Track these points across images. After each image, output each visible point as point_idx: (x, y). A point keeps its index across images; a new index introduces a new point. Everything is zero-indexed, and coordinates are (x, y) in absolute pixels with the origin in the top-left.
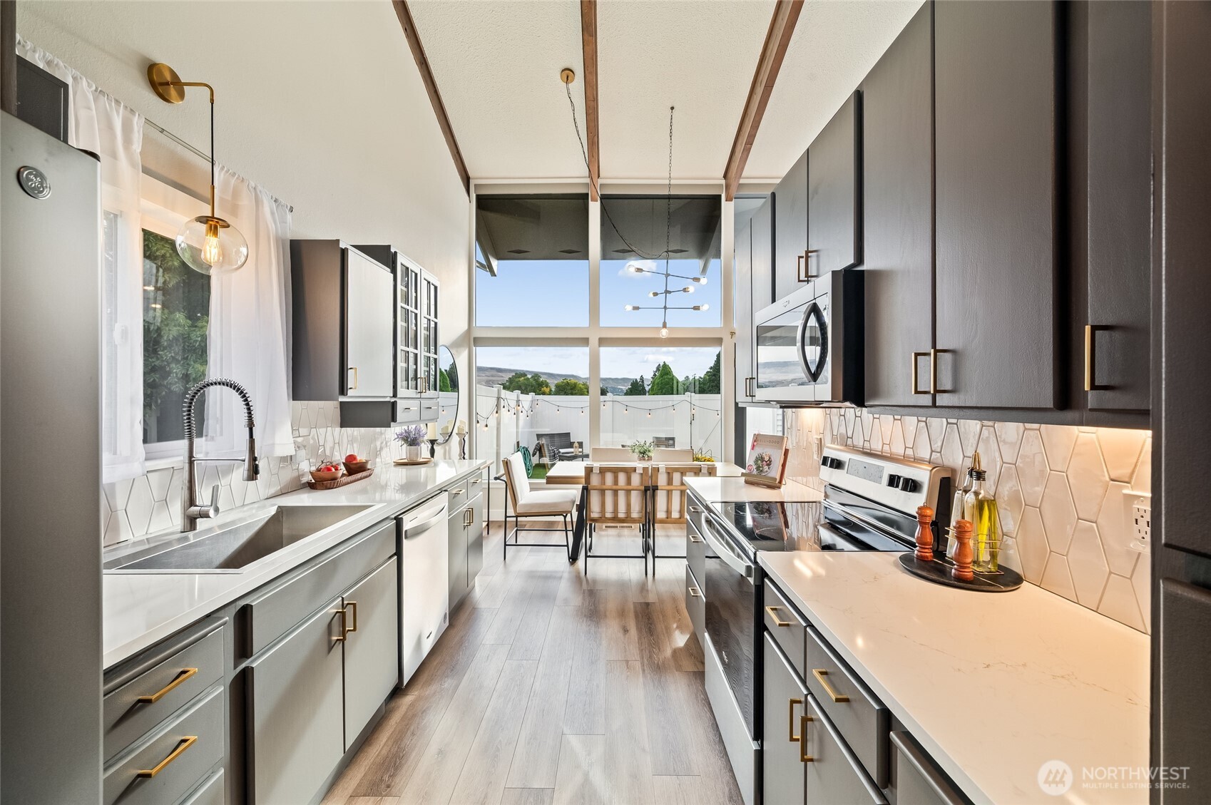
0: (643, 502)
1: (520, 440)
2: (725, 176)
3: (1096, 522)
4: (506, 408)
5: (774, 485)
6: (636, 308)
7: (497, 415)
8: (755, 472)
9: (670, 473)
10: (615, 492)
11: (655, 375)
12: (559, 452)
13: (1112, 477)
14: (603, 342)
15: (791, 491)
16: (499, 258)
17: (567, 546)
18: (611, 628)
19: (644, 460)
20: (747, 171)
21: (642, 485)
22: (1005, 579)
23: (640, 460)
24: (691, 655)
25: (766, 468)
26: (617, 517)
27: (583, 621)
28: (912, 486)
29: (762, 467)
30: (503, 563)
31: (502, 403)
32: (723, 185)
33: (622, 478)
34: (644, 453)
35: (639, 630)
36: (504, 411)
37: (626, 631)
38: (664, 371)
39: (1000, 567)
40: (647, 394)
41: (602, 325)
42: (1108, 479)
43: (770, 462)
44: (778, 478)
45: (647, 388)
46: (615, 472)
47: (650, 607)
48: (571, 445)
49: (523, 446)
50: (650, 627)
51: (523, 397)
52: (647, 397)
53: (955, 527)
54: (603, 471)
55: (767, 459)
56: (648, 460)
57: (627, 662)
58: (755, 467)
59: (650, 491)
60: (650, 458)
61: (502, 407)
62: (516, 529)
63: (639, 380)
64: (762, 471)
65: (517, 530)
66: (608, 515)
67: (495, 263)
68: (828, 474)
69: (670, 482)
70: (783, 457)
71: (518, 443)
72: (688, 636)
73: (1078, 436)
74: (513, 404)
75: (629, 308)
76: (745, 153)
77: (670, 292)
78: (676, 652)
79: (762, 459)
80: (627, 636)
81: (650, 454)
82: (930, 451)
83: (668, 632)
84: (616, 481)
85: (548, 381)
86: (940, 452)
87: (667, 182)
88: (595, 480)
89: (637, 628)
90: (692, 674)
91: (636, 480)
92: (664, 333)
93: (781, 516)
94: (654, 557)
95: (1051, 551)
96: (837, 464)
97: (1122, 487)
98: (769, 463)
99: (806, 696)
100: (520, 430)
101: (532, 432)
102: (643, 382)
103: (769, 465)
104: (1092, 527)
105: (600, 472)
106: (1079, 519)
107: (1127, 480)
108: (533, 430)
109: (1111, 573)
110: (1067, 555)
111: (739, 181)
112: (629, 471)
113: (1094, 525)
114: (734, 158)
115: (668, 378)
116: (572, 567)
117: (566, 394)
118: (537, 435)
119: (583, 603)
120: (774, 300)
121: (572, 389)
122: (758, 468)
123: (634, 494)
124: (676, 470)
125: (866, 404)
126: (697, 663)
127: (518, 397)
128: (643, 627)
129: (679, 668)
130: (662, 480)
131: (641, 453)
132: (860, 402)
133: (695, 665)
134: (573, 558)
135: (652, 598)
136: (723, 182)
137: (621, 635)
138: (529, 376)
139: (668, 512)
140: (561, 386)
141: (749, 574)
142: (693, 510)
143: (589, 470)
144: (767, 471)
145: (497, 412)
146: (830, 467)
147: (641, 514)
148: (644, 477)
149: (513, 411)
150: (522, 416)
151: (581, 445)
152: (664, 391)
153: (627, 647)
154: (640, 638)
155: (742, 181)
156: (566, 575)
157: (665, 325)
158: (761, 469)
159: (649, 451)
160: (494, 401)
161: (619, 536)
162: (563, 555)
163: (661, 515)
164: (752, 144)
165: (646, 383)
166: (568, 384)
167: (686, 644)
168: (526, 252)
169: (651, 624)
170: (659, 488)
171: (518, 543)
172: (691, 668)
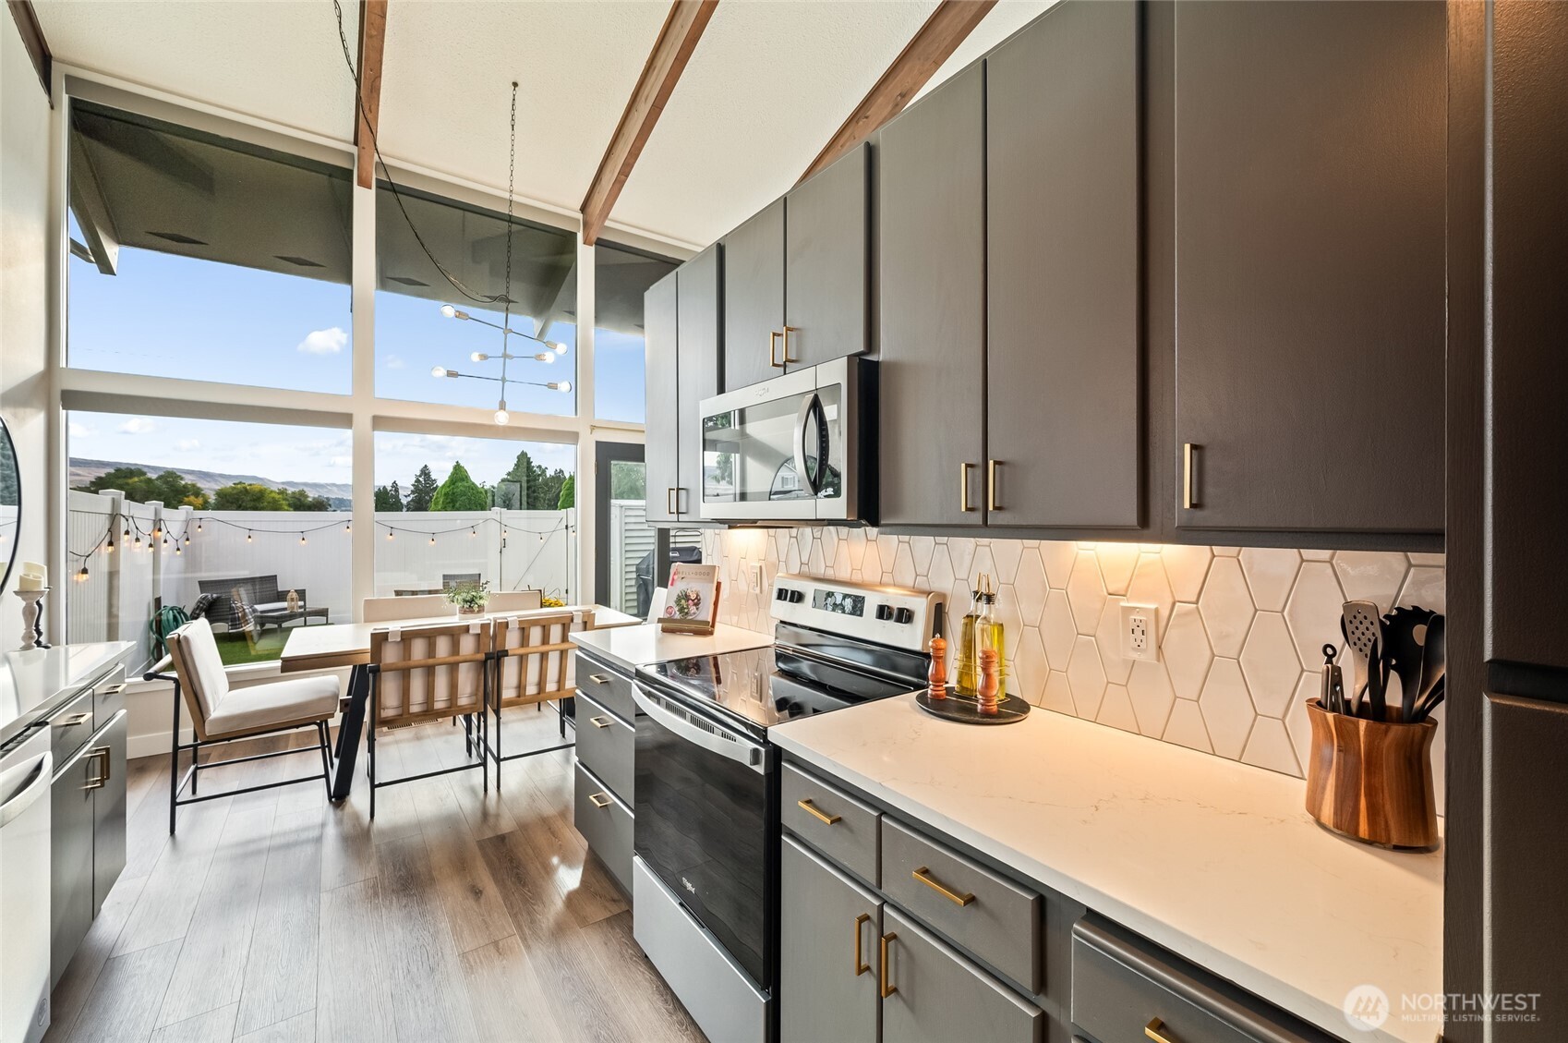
0: (478, 680)
1: (161, 594)
2: (583, 209)
3: (1094, 636)
4: (132, 536)
5: (705, 630)
6: (451, 374)
7: (110, 548)
8: (678, 616)
9: (524, 630)
10: (430, 671)
11: (418, 481)
12: (255, 611)
13: (1110, 591)
14: (379, 422)
15: (726, 637)
16: (121, 240)
17: (326, 776)
18: (450, 895)
19: (472, 612)
20: (618, 211)
21: (478, 650)
22: (1015, 709)
23: (465, 612)
24: (595, 894)
25: (693, 609)
26: (433, 710)
27: (391, 903)
28: (905, 616)
29: (688, 608)
30: (169, 843)
31: (123, 525)
32: (579, 220)
33: (443, 646)
34: (472, 601)
35: (499, 882)
36: (125, 541)
37: (477, 893)
38: (459, 474)
39: (1007, 695)
40: (405, 509)
41: (377, 395)
42: (1106, 594)
43: (699, 600)
44: (710, 620)
45: (404, 501)
46: (429, 637)
47: (507, 840)
48: (281, 596)
49: (170, 605)
50: (517, 874)
51: (167, 513)
52: (404, 514)
53: (981, 658)
54: (407, 637)
55: (693, 596)
56: (479, 612)
57: (496, 944)
58: (677, 609)
59: (491, 662)
60: (481, 609)
61: (123, 532)
62: (192, 767)
63: (389, 488)
64: (687, 613)
65: (197, 768)
66: (415, 709)
67: (113, 251)
68: (786, 610)
69: (524, 641)
70: (714, 592)
71: (158, 601)
72: (581, 870)
73: (1077, 554)
74: (146, 527)
75: (441, 372)
76: (617, 186)
77: (511, 357)
78: (571, 899)
79: (687, 597)
80: (482, 901)
81: (481, 602)
82: (914, 575)
83: (549, 871)
84: (431, 651)
85: (199, 485)
86: (927, 576)
87: (507, 195)
88: (390, 655)
89: (496, 881)
90: (605, 924)
91: (467, 645)
92: (502, 419)
93: (713, 670)
94: (498, 760)
95: (1050, 670)
96: (797, 597)
97: (1118, 600)
98: (697, 602)
99: (881, 909)
100: (162, 577)
101: (186, 579)
102: (397, 491)
103: (697, 605)
104: (1092, 641)
105: (402, 639)
106: (1078, 634)
107: (1123, 593)
108: (190, 575)
109: (1108, 683)
110: (1066, 672)
111: (604, 221)
112: (454, 634)
113: (1093, 638)
114: (598, 188)
115: (464, 487)
116: (339, 812)
117: (240, 508)
118: (201, 583)
119: (382, 871)
120: (721, 389)
121: (254, 500)
122: (681, 610)
123: (463, 668)
124: (535, 623)
125: (882, 522)
126: (607, 904)
127: (156, 512)
128: (505, 877)
129: (583, 922)
130: (512, 641)
131: (465, 601)
132: (874, 521)
133: (606, 908)
134: (339, 795)
135: (506, 825)
136: (580, 216)
137: (471, 903)
138: (154, 476)
139: (521, 687)
140: (231, 495)
141: (756, 761)
142: (599, 681)
143: (379, 640)
144: (694, 613)
145: (111, 544)
146: (790, 601)
147: (474, 698)
148: (484, 640)
149: (146, 541)
150: (166, 550)
151: (302, 594)
152: (457, 505)
153: (488, 919)
154: (506, 898)
155: (607, 223)
156: (331, 832)
157: (502, 406)
158: (686, 611)
159: (481, 598)
160: (103, 523)
161: (418, 738)
162: (317, 795)
163: (508, 693)
164: (627, 176)
165: (402, 492)
166: (246, 491)
167: (583, 882)
168: (202, 243)
169: (517, 867)
170: (510, 653)
171: (200, 794)
172: (601, 915)
